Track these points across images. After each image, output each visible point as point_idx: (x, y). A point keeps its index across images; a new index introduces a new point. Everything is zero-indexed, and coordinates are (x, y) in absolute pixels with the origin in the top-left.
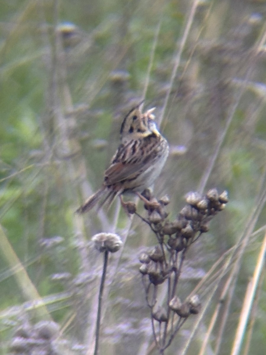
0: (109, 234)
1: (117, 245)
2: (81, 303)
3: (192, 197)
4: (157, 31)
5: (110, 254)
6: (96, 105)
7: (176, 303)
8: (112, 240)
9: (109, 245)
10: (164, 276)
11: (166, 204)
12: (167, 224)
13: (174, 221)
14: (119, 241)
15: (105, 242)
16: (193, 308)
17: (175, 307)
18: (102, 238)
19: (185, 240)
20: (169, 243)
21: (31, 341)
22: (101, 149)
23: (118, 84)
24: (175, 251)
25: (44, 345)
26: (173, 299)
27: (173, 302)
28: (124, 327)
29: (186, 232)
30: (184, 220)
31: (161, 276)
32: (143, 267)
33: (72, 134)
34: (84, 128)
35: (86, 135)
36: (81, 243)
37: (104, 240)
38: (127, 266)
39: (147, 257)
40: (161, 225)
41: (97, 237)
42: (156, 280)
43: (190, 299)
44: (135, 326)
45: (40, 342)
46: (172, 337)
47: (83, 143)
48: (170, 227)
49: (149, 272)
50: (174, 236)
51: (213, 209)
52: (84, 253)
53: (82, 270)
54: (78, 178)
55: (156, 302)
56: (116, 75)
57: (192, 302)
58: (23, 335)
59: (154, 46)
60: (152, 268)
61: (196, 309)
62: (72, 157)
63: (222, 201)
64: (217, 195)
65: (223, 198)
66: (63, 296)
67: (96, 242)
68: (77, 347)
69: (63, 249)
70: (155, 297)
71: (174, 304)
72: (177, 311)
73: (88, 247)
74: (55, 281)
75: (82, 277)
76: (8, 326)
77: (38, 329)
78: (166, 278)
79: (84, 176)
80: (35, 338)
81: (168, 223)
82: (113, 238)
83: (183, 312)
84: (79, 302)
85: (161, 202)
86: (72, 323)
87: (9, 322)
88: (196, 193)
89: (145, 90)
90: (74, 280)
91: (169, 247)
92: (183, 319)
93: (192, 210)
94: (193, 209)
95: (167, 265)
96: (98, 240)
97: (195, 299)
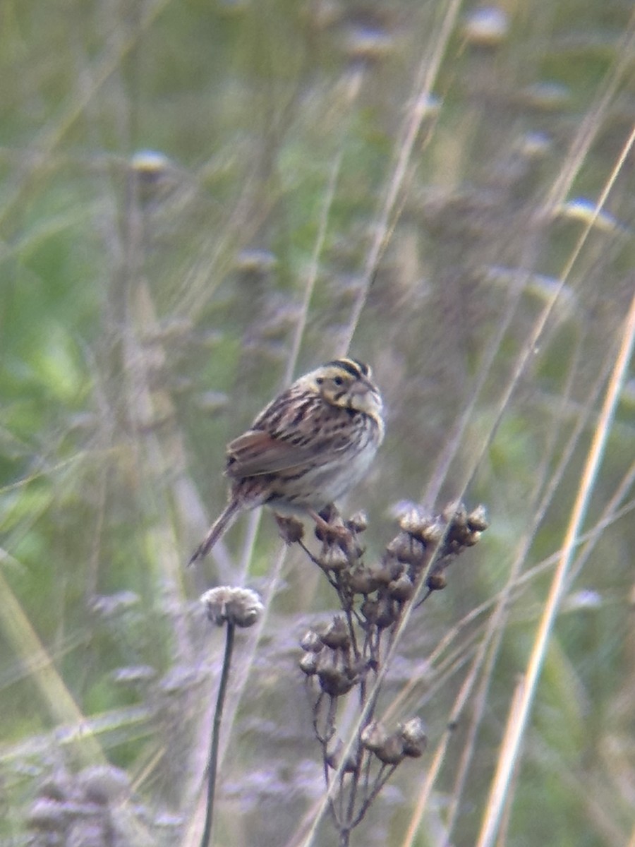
0: (236, 590)
1: (254, 612)
2: (175, 728)
3: (411, 516)
4: (334, 169)
5: (238, 631)
6: (208, 321)
7: (374, 735)
8: (243, 602)
9: (236, 611)
10: (351, 677)
11: (359, 529)
12: (359, 571)
13: (374, 565)
14: (256, 603)
15: (227, 605)
16: (410, 745)
17: (373, 742)
18: (221, 597)
19: (396, 603)
20: (362, 611)
21: (71, 807)
22: (217, 413)
23: (251, 279)
24: (376, 627)
25: (98, 815)
26: (370, 727)
27: (368, 731)
28: (261, 779)
29: (398, 589)
30: (396, 563)
31: (345, 678)
32: (307, 659)
33: (157, 380)
34: (182, 368)
35: (185, 383)
36: (174, 606)
37: (224, 601)
38: (272, 653)
39: (315, 637)
40: (347, 574)
41: (212, 595)
42: (334, 686)
43: (403, 727)
44: (286, 776)
45: (90, 809)
46: (367, 804)
47: (178, 398)
48: (366, 576)
49: (319, 669)
50: (373, 596)
51: (455, 542)
52: (182, 626)
53: (178, 661)
54: (168, 471)
55: (333, 731)
56: (249, 260)
57: (407, 732)
58: (54, 794)
59: (327, 199)
60: (325, 661)
61: (415, 746)
62: (157, 428)
63: (475, 527)
64: (464, 513)
65: (477, 521)
66: (139, 715)
67: (210, 605)
68: (165, 819)
69: (140, 617)
70: (331, 721)
71: (370, 735)
72: (378, 751)
73: (190, 614)
74: (122, 684)
75: (176, 677)
76: (24, 775)
77: (84, 784)
78: (356, 683)
79: (181, 467)
80: (78, 801)
81: (361, 568)
82: (244, 598)
83: (389, 754)
84: (171, 725)
85: (350, 525)
86: (157, 770)
87: (25, 768)
88: (421, 508)
89: (309, 290)
90: (161, 682)
91: (363, 619)
92: (389, 767)
93: (411, 544)
94: (415, 541)
95: (357, 654)
96: (214, 601)
97: (414, 726)
